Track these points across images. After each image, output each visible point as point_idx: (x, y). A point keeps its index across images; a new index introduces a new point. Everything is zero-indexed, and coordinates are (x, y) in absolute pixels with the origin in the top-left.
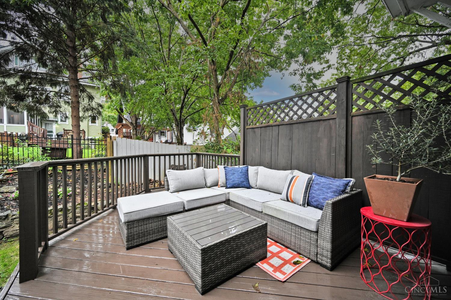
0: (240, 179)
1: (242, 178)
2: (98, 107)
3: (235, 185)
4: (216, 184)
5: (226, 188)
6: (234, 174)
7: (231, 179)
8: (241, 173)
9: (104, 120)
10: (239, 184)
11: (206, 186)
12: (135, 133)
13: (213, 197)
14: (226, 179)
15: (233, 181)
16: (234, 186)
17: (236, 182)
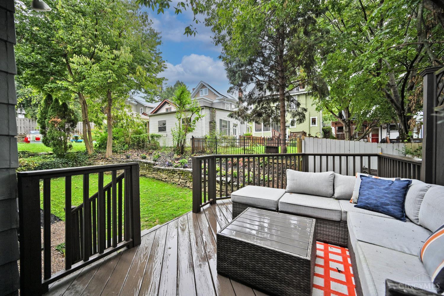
0: (381, 198)
1: (385, 198)
2: (303, 111)
3: (369, 206)
4: (348, 198)
5: (355, 206)
6: (372, 188)
7: (365, 195)
8: (386, 189)
9: (327, 120)
10: (378, 206)
11: (332, 196)
12: (347, 130)
13: (323, 210)
14: (359, 193)
15: (368, 199)
16: (367, 207)
17: (372, 201)
